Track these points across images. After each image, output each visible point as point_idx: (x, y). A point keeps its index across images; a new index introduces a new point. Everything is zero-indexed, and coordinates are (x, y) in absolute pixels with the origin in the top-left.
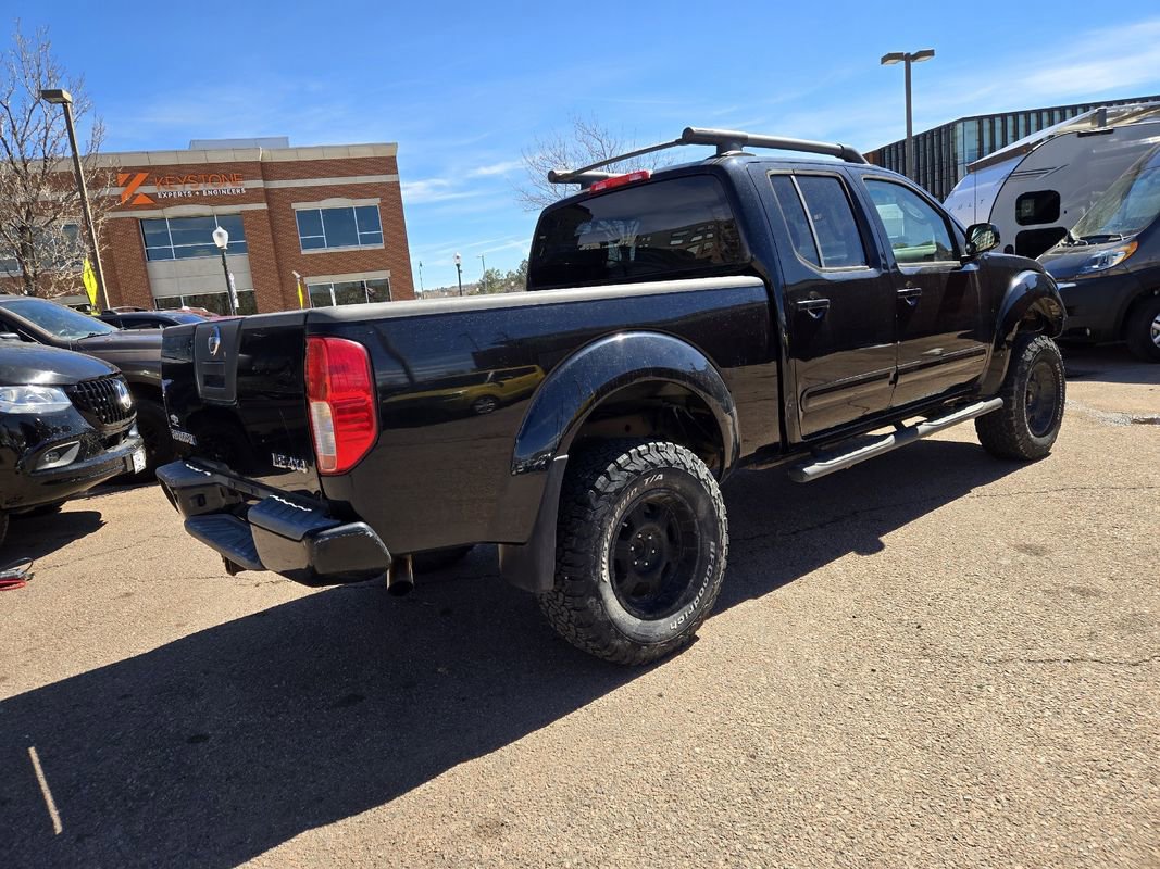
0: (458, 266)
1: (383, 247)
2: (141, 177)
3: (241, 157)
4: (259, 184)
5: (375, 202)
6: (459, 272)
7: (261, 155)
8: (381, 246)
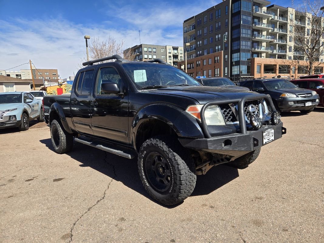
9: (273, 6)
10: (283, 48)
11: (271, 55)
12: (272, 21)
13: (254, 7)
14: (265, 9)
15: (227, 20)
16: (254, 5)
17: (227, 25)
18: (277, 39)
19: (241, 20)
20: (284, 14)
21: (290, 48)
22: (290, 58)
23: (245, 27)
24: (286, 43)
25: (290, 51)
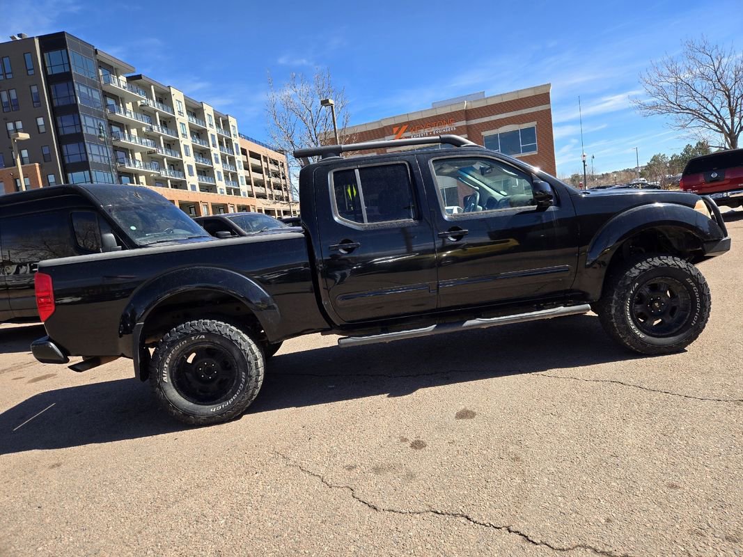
0: (584, 162)
1: (537, 153)
2: (405, 127)
3: (454, 109)
4: (463, 123)
5: (533, 124)
6: (585, 166)
7: (466, 105)
8: (535, 153)
9: (139, 77)
10: (176, 167)
11: (156, 180)
12: (143, 108)
13: (100, 71)
14: (123, 78)
15: (34, 89)
16: (100, 67)
17: (38, 101)
18: (163, 148)
19: (77, 94)
20: (164, 98)
21: (190, 167)
22: (193, 187)
23: (89, 112)
24: (181, 157)
25: (191, 174)
